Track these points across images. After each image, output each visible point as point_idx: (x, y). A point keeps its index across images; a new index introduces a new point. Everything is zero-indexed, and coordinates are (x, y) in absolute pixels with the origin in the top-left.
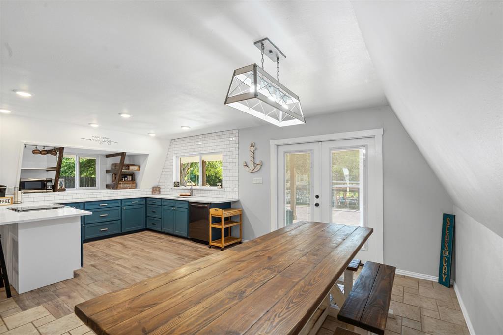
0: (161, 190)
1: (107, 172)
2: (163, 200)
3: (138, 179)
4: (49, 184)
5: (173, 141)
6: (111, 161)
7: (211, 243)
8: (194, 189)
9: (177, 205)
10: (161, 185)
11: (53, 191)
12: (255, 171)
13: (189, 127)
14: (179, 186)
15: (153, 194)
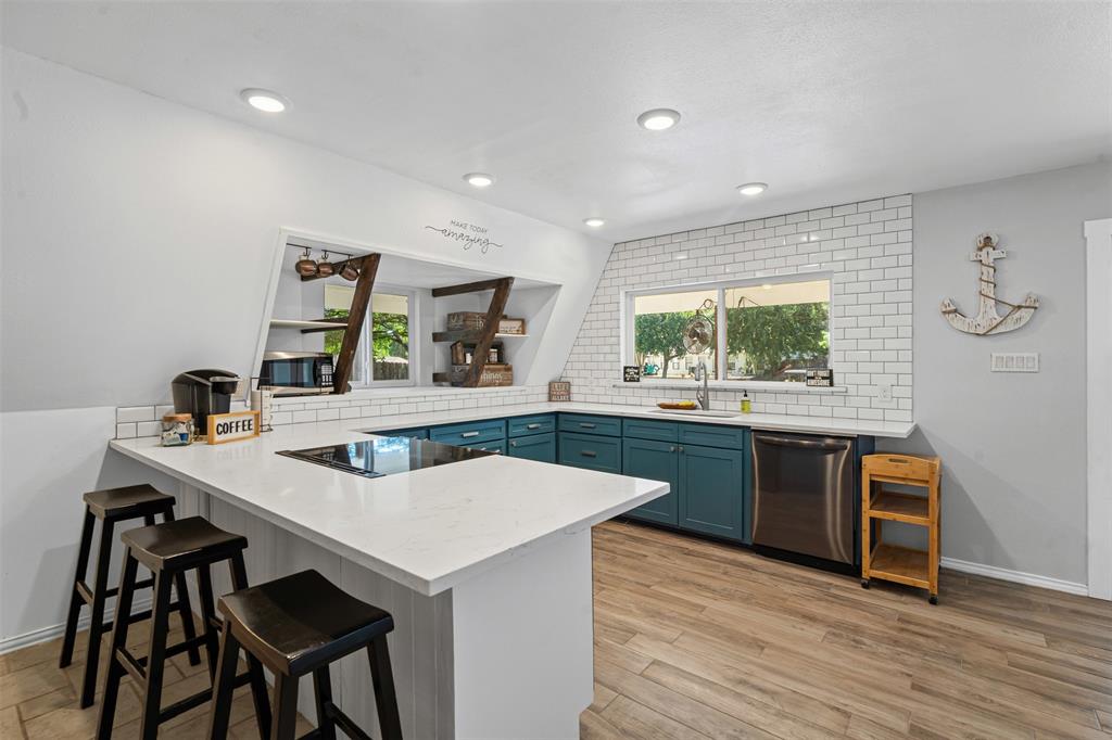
0: (574, 389)
1: (436, 337)
2: (625, 420)
3: (516, 358)
4: (325, 370)
5: (621, 247)
6: (443, 306)
7: (868, 572)
8: (715, 390)
9: (689, 438)
10: (571, 376)
11: (336, 392)
12: (1001, 329)
13: (763, 185)
14: (638, 380)
15: (550, 400)
